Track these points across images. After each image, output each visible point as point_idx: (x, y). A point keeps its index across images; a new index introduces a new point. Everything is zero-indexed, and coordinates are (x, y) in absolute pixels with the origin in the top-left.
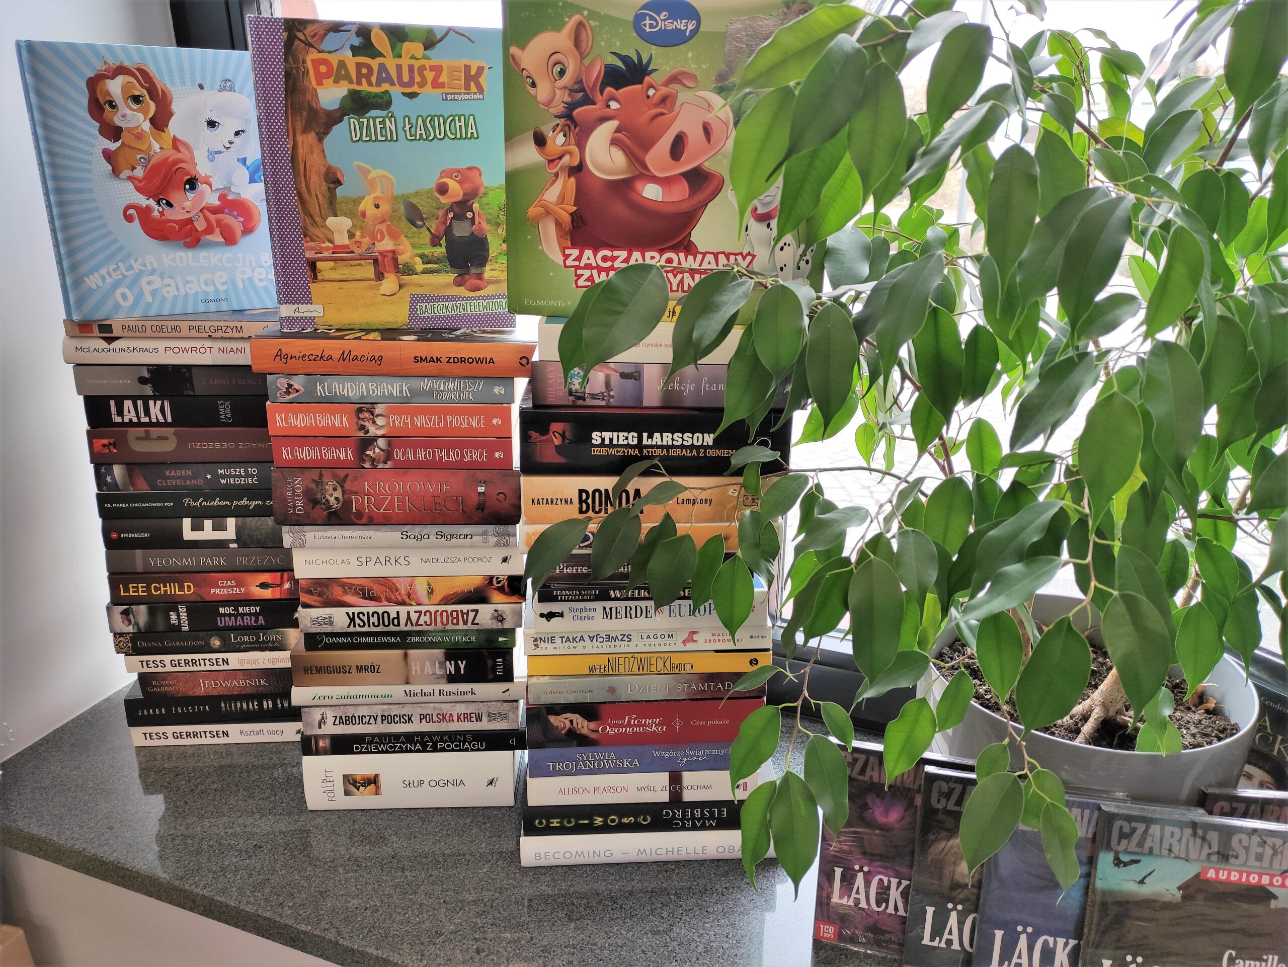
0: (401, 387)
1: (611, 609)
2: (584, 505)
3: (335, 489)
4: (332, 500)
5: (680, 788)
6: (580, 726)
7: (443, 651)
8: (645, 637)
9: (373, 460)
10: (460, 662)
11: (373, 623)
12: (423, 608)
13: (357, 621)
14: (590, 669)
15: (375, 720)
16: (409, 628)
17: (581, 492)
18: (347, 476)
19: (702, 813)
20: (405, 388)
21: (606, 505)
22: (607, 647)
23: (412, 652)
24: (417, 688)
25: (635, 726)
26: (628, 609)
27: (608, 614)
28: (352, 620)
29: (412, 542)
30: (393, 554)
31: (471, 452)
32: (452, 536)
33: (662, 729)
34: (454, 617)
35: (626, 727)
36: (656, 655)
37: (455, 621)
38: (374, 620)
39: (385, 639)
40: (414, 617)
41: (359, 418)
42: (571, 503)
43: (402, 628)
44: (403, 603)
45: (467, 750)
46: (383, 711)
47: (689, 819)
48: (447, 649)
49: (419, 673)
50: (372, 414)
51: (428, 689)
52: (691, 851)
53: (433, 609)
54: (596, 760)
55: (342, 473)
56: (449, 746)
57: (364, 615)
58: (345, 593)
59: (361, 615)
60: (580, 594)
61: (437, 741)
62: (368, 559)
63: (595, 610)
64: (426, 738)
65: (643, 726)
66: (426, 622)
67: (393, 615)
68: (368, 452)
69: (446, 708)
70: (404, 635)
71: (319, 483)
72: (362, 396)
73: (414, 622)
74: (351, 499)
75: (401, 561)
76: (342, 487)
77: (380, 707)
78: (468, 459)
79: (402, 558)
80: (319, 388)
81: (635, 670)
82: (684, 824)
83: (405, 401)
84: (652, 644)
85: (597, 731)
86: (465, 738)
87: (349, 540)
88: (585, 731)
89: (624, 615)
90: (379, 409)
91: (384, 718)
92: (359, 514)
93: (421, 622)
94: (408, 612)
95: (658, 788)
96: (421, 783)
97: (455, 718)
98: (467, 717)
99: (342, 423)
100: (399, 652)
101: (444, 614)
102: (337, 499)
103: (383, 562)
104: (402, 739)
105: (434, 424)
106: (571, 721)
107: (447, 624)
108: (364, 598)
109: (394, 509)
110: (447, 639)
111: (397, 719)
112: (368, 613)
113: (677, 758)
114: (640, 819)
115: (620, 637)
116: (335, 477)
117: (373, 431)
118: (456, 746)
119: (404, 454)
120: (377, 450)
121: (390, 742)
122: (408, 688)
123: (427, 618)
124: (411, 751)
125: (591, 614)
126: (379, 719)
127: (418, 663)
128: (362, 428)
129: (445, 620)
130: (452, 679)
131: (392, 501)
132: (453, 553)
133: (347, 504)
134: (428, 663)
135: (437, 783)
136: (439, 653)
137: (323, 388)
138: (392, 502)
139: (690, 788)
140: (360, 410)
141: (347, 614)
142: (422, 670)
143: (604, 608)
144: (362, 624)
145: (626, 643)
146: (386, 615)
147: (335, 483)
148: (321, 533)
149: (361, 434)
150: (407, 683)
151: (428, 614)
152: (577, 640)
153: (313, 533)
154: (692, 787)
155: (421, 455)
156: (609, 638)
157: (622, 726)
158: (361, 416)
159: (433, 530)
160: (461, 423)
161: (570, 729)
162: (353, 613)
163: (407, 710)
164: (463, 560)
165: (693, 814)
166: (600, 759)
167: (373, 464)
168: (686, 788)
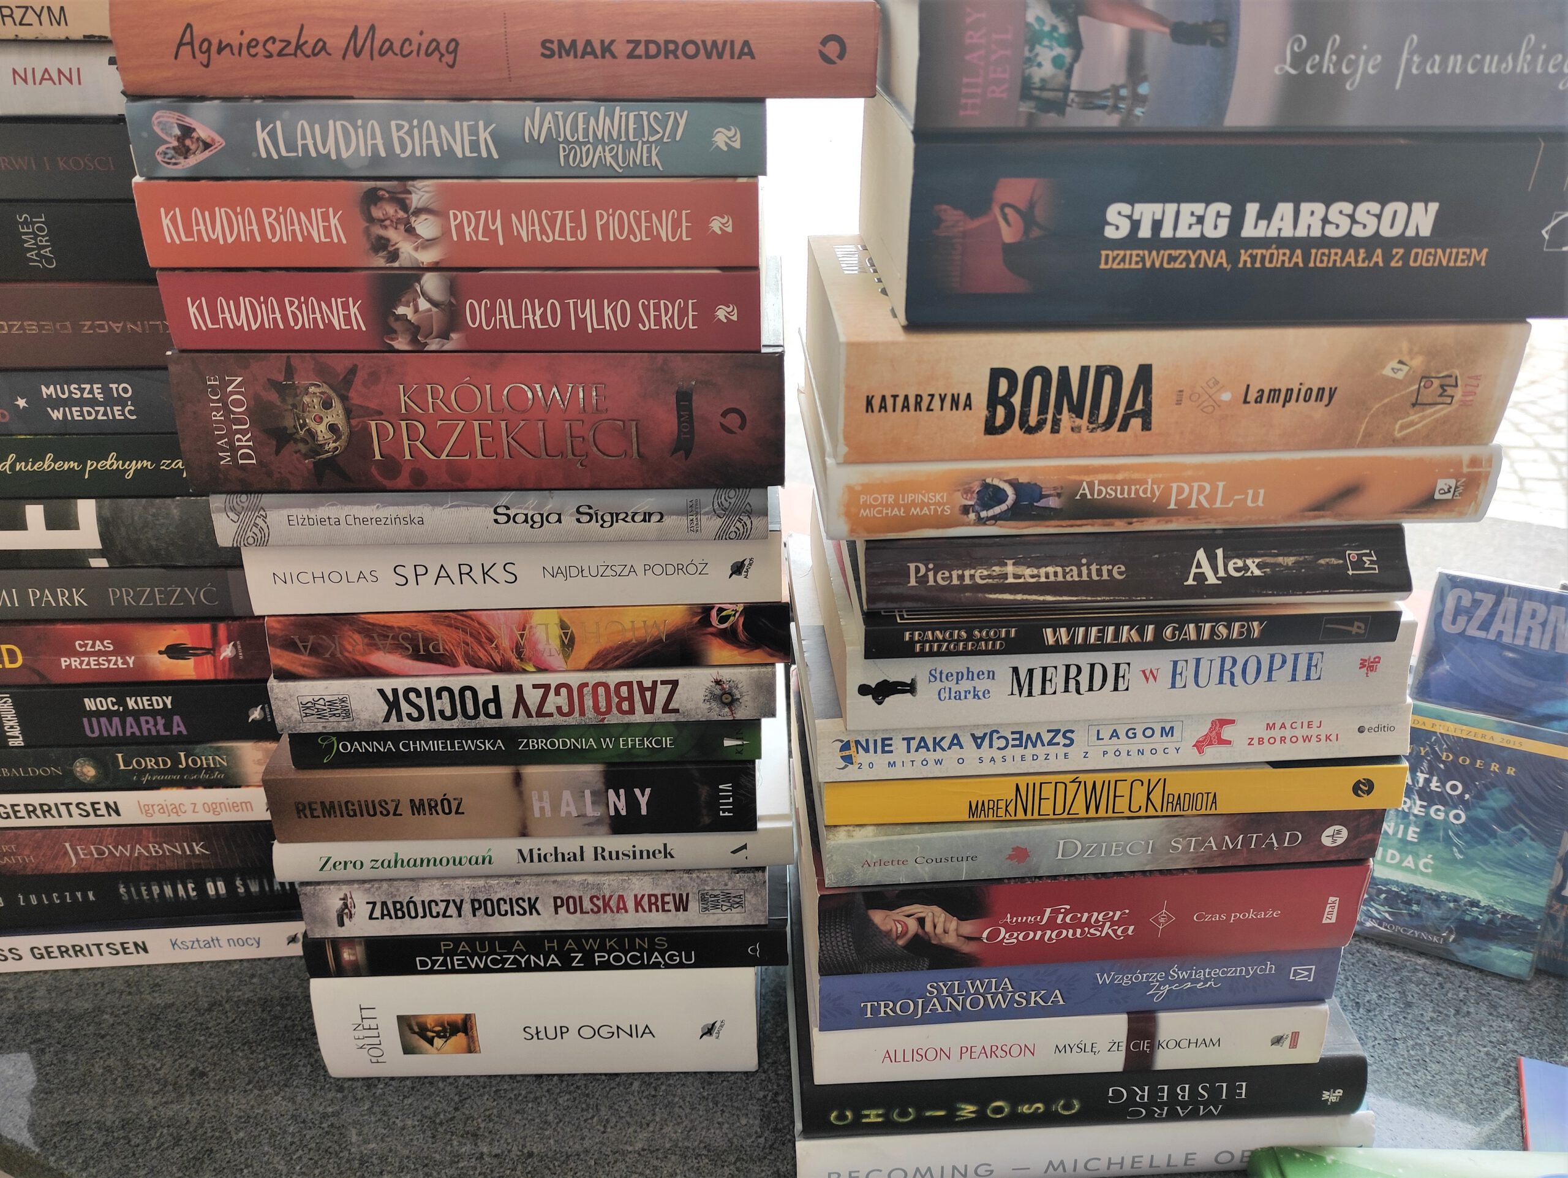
0: (474, 131)
1: (1031, 672)
2: (1001, 411)
3: (327, 405)
4: (321, 430)
5: (1152, 1047)
6: (939, 930)
7: (599, 768)
8: (1106, 734)
9: (414, 330)
10: (637, 791)
11: (442, 712)
12: (552, 679)
13: (405, 707)
14: (973, 810)
15: (459, 909)
16: (522, 721)
17: (996, 374)
18: (353, 371)
19: (1194, 1093)
20: (484, 135)
21: (1059, 409)
22: (1017, 760)
23: (532, 772)
24: (546, 845)
25: (1065, 926)
26: (1073, 671)
27: (1022, 683)
28: (393, 705)
29: (521, 529)
30: (476, 559)
31: (657, 308)
32: (615, 516)
33: (1125, 931)
34: (624, 695)
35: (1043, 929)
36: (1130, 776)
37: (625, 706)
38: (443, 704)
39: (469, 745)
40: (533, 698)
41: (371, 220)
42: (968, 405)
43: (507, 720)
44: (505, 668)
45: (657, 966)
46: (474, 890)
47: (1165, 1104)
48: (609, 764)
49: (548, 814)
50: (404, 206)
51: (569, 845)
53: (574, 679)
54: (968, 994)
55: (340, 364)
56: (618, 959)
57: (419, 695)
58: (373, 646)
59: (412, 696)
60: (970, 637)
61: (592, 951)
62: (421, 570)
63: (991, 675)
64: (570, 944)
65: (1082, 926)
66: (559, 709)
67: (485, 694)
68: (401, 310)
69: (609, 885)
70: (511, 735)
71: (286, 389)
72: (375, 158)
73: (533, 709)
74: (366, 430)
75: (497, 572)
76: (344, 399)
77: (468, 882)
78: (649, 325)
79: (499, 568)
80: (261, 136)
81: (1079, 808)
82: (1152, 1114)
83: (484, 170)
84: (1123, 750)
85: (979, 939)
86: (652, 943)
87: (372, 528)
88: (951, 940)
89: (1061, 687)
90: (421, 194)
91: (477, 906)
92: (391, 465)
93: (549, 707)
94: (519, 688)
95: (1103, 1046)
96: (562, 1031)
97: (631, 905)
98: (656, 902)
99: (327, 231)
100: (501, 773)
101: (601, 690)
102: (333, 428)
103: (456, 577)
104: (518, 945)
105: (562, 233)
106: (921, 921)
107: (609, 710)
108: (416, 656)
109: (473, 454)
110: (607, 743)
111: (505, 907)
112: (428, 690)
113: (1148, 985)
114: (1058, 1104)
115: (1047, 737)
116: (324, 374)
117: (409, 253)
118: (633, 958)
119: (490, 313)
120: (424, 305)
121: (492, 951)
122: (525, 844)
123: (562, 700)
124: (538, 968)
125: (981, 685)
126: (467, 907)
127: (546, 794)
128: (381, 245)
129: (603, 704)
130: (620, 825)
131: (467, 431)
132: (617, 556)
133: (359, 440)
134: (567, 795)
135: (597, 1032)
136: (590, 772)
137: (272, 135)
138: (467, 434)
139: (1172, 1044)
140: (372, 198)
141: (381, 692)
142: (556, 807)
143: (1015, 670)
144: (415, 714)
145: (1061, 750)
146: (468, 694)
147: (325, 388)
148: (304, 512)
149: (380, 261)
150: (524, 833)
151: (564, 691)
152: (945, 744)
153: (285, 512)
154: (1178, 1044)
155: (534, 316)
156: (1022, 739)
157: (1035, 927)
158: (377, 213)
159: (568, 501)
160: (631, 231)
161: (916, 935)
162: (395, 691)
163: (526, 889)
164: (640, 569)
165: (1172, 1094)
166: (977, 992)
167: (414, 340)
168: (1164, 1045)
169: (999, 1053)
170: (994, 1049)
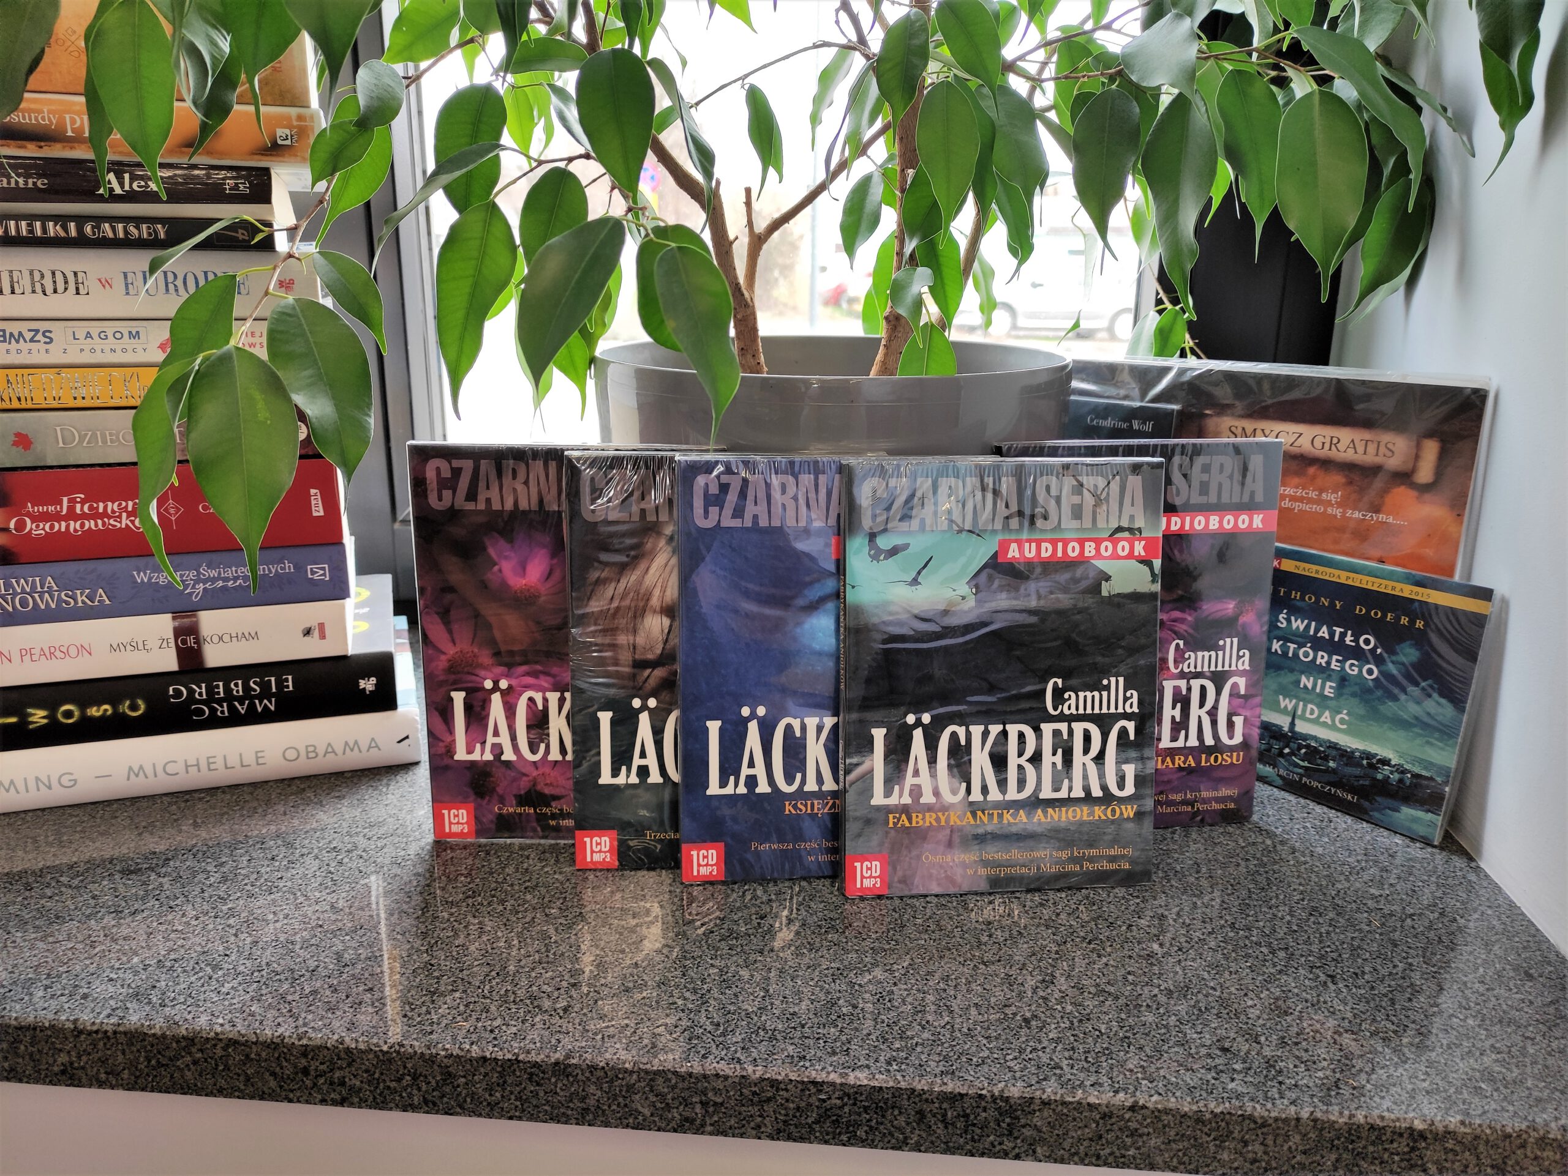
5: (197, 641)
8: (80, 335)
19: (247, 688)
25: (84, 516)
26: (37, 276)
35: (66, 519)
47: (223, 702)
52: (234, 761)
54: (15, 594)
65: (101, 516)
82: (213, 711)
84: (98, 348)
85: (7, 530)
89: (28, 289)
95: (153, 643)
113: (184, 583)
114: (125, 707)
115: (28, 336)
139: (216, 639)
145: (42, 347)
154: (221, 638)
156: (5, 336)
157: (57, 517)
165: (228, 690)
166: (23, 591)
168: (208, 639)
169: (58, 653)
170: (52, 650)
